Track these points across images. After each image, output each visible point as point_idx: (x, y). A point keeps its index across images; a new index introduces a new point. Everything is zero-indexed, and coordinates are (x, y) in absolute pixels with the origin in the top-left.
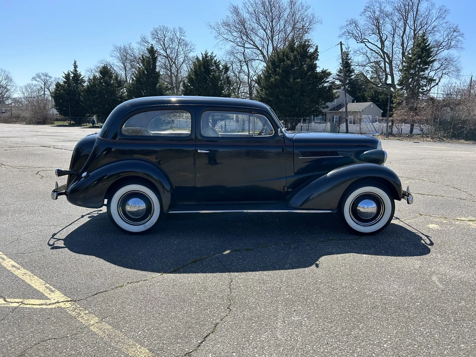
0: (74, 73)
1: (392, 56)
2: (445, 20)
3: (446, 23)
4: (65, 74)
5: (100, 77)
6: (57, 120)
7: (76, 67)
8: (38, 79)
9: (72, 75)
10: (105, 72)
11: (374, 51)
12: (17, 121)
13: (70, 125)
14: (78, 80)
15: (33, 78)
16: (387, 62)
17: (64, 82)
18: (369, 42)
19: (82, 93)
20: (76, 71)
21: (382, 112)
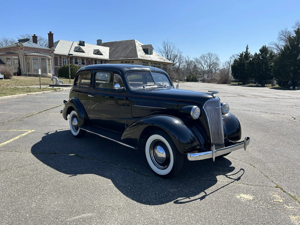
0: (245, 53)
4: (240, 54)
5: (259, 54)
6: (232, 81)
7: (247, 48)
8: (233, 58)
9: (244, 54)
10: (264, 50)
12: (213, 82)
13: (239, 85)
14: (247, 57)
15: (231, 58)
17: (239, 59)
19: (246, 65)
20: (247, 51)
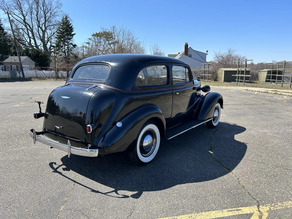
1: (32, 27)
2: (61, 10)
3: (61, 11)
11: (19, 21)
16: (30, 31)
18: (15, 14)
21: (35, 63)
